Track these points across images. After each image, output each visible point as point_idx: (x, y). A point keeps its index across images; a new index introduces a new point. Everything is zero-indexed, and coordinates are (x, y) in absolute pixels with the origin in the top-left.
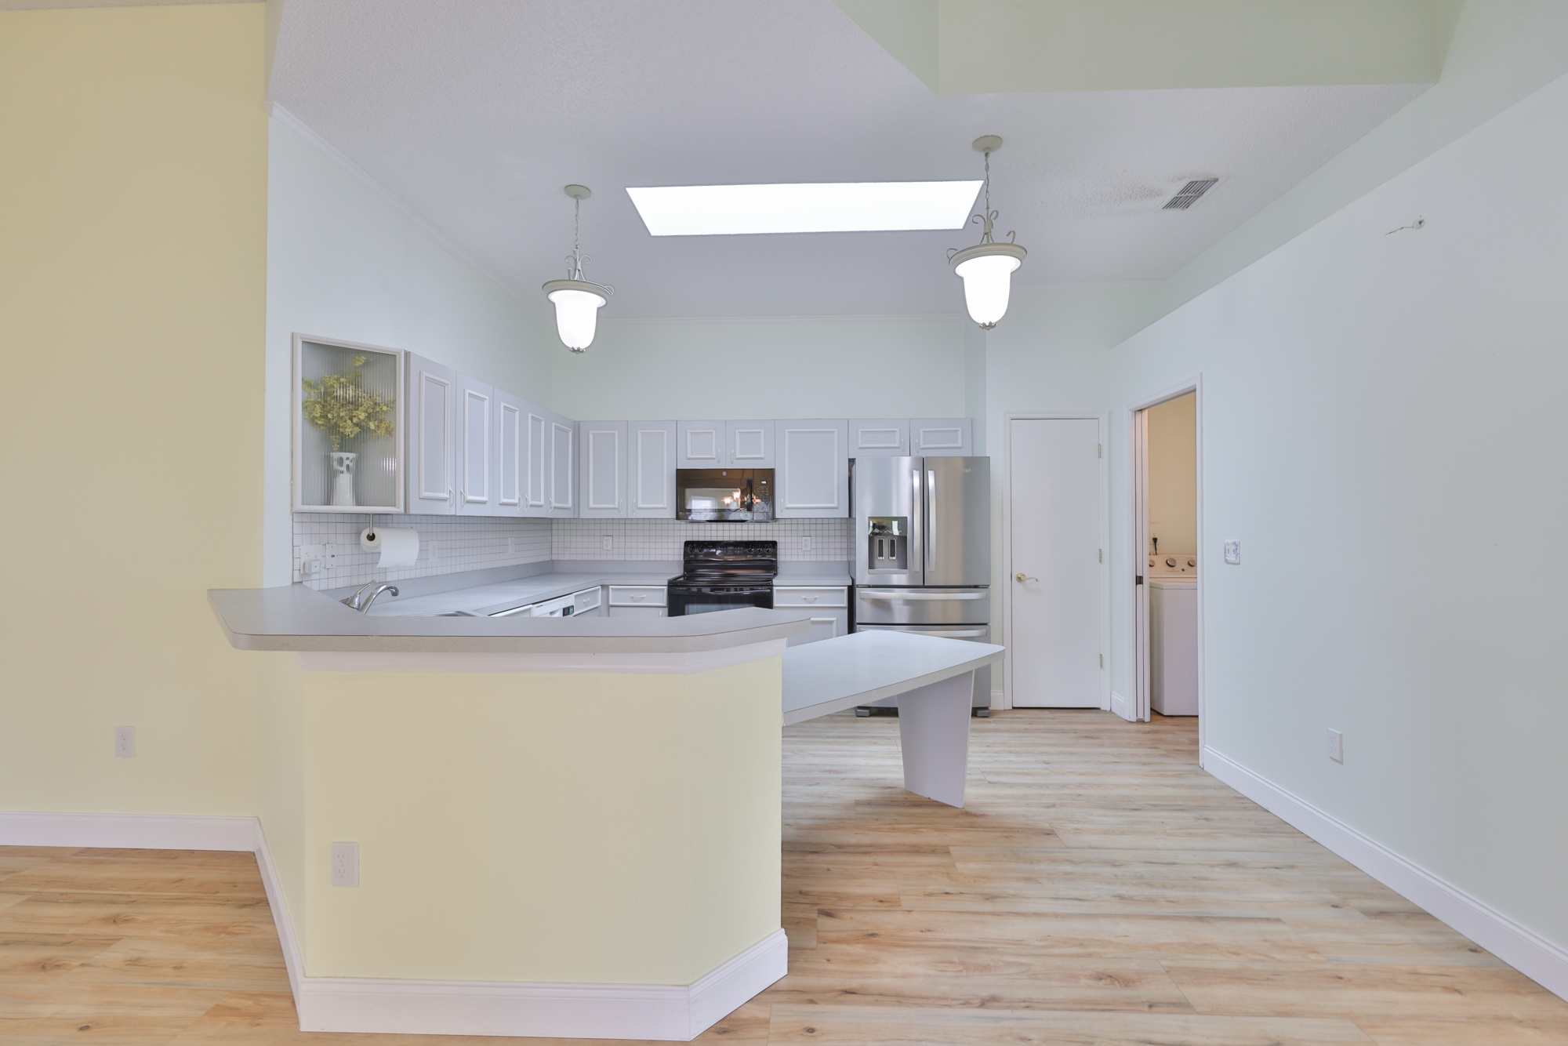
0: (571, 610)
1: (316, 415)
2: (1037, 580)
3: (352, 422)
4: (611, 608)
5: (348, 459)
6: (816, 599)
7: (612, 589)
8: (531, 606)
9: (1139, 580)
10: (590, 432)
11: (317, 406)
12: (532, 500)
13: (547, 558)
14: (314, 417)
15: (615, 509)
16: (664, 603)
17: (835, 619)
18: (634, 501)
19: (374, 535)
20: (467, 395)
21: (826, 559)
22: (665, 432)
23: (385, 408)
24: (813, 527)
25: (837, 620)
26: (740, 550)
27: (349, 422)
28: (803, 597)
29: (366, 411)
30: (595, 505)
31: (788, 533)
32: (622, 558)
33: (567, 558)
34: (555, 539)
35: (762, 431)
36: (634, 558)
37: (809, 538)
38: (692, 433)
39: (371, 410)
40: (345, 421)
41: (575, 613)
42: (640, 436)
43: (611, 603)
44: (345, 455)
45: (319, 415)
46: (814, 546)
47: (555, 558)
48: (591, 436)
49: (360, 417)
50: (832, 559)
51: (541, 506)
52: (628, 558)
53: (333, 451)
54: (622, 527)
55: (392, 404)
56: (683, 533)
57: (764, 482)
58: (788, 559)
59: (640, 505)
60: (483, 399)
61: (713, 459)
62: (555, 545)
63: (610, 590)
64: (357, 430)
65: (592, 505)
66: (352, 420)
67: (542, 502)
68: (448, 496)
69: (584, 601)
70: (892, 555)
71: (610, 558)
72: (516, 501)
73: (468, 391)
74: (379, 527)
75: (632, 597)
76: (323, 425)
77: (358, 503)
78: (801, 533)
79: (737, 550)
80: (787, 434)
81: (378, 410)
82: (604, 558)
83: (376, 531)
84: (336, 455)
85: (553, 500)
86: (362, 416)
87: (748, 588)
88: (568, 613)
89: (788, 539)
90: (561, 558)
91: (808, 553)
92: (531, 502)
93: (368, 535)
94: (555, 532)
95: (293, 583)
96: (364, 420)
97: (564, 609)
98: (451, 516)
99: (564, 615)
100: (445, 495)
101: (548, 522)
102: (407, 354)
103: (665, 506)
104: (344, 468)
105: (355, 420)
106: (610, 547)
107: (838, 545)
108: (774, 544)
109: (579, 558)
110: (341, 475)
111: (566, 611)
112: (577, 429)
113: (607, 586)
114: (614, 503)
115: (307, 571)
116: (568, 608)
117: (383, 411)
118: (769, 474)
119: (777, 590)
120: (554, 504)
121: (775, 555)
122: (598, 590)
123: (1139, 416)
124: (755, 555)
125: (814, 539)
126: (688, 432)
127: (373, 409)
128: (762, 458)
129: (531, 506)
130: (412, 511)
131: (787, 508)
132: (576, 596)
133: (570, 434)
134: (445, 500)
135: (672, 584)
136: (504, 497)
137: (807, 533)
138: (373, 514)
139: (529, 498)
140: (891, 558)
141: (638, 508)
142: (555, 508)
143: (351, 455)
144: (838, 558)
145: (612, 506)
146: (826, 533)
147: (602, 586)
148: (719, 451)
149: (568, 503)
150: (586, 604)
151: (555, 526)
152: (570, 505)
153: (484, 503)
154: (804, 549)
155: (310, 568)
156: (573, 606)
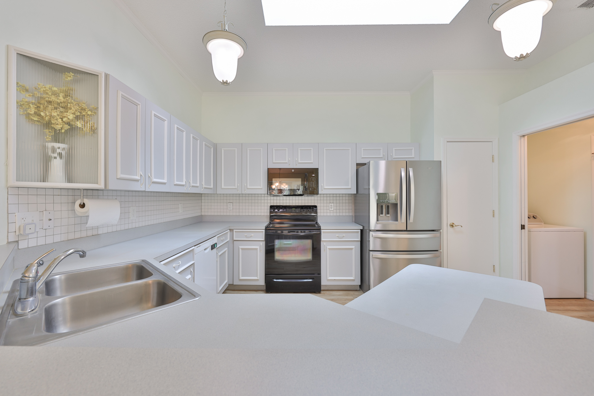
0: (215, 245)
1: (31, 113)
2: (462, 227)
3: (62, 120)
4: (235, 242)
5: (59, 148)
6: (344, 236)
7: (235, 231)
8: (194, 247)
9: (523, 227)
10: (222, 149)
11: (31, 105)
12: (193, 183)
13: (199, 214)
14: (29, 114)
15: (236, 189)
16: (263, 239)
17: (354, 247)
18: (246, 185)
19: (84, 204)
20: (153, 115)
21: (341, 214)
22: (262, 149)
23: (89, 113)
24: (335, 198)
25: (355, 247)
26: (298, 210)
27: (60, 120)
28: (337, 235)
29: (74, 114)
30: (225, 187)
31: (322, 201)
32: (238, 214)
33: (209, 214)
34: (203, 204)
35: (312, 149)
36: (244, 214)
37: (333, 204)
38: (276, 150)
39: (79, 114)
40: (57, 120)
41: (218, 247)
42: (248, 151)
43: (235, 239)
44: (56, 145)
45: (33, 112)
46: (335, 208)
47: (203, 214)
48: (223, 151)
49: (69, 117)
50: (344, 214)
51: (197, 187)
52: (241, 214)
53: (47, 142)
54: (238, 198)
55: (95, 110)
56: (269, 201)
57: (314, 175)
58: (322, 214)
59: (249, 187)
60: (164, 120)
61: (287, 163)
62: (203, 207)
63: (234, 232)
64: (67, 127)
65: (223, 187)
66: (62, 119)
67: (198, 185)
68: (139, 178)
69: (222, 239)
70: (388, 213)
71: (231, 214)
72: (184, 183)
73: (153, 112)
74: (87, 198)
75: (246, 236)
76: (38, 121)
77: (69, 180)
78: (328, 201)
79: (297, 210)
80: (325, 150)
81: (84, 114)
82: (228, 214)
83: (86, 201)
84: (50, 145)
85: (204, 184)
86: (71, 117)
87: (308, 231)
88: (214, 248)
89: (322, 205)
90: (206, 214)
91: (332, 211)
92: (192, 184)
93: (80, 204)
94: (203, 201)
95: (9, 243)
96: (72, 120)
97: (212, 246)
98: (142, 191)
99: (212, 249)
100: (138, 177)
101: (200, 195)
102: (107, 76)
103: (261, 187)
104: (56, 155)
105: (64, 119)
106: (231, 209)
107: (347, 208)
108: (316, 207)
109: (216, 214)
110: (55, 160)
111: (213, 247)
112: (215, 146)
113: (233, 230)
114: (235, 186)
115: (22, 232)
116: (214, 245)
117: (88, 115)
118: (315, 171)
119: (323, 232)
120: (204, 186)
121: (316, 212)
122: (228, 232)
123: (522, 139)
124: (306, 213)
125: (335, 205)
126: (274, 149)
127: (80, 112)
128: (312, 163)
129: (192, 186)
130: (111, 187)
131: (325, 189)
132: (218, 237)
133: (212, 149)
134: (137, 181)
135: (267, 229)
136: (177, 181)
137: (332, 201)
138: (84, 190)
139: (191, 182)
140: (387, 215)
141: (248, 189)
142: (205, 188)
143: (62, 146)
144: (347, 214)
145: (234, 187)
146: (341, 201)
147: (230, 230)
148: (290, 159)
149: (211, 186)
150: (222, 241)
151: (203, 198)
152: (212, 187)
153: (165, 184)
154: (330, 209)
155: (25, 230)
156: (216, 243)
